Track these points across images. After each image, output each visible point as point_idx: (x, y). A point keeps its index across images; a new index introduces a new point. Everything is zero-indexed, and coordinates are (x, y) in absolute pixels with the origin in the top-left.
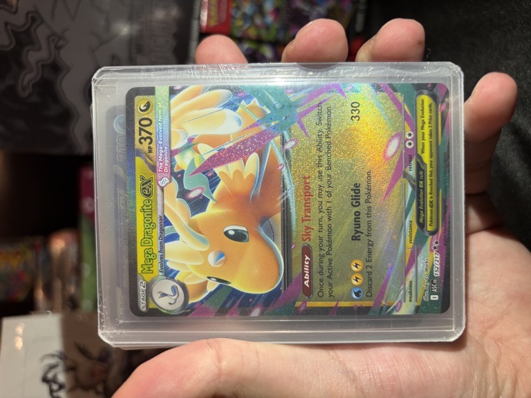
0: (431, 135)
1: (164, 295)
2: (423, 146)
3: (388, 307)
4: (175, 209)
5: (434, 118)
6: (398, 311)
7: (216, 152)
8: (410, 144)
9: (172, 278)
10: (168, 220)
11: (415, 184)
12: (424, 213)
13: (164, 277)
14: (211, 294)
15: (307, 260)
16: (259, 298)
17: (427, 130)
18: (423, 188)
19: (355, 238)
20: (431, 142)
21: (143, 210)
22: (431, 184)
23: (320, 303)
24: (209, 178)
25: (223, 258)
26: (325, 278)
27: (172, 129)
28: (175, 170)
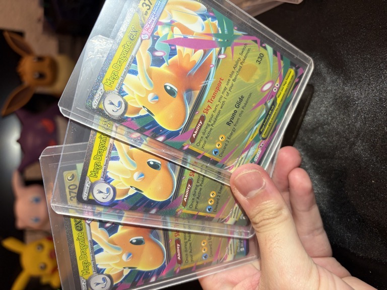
5: (291, 83)
19: (228, 124)
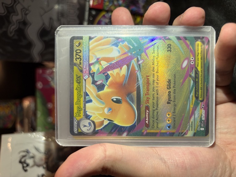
0: (201, 59)
1: (85, 126)
2: (198, 64)
3: (182, 133)
4: (91, 89)
6: (186, 135)
7: (109, 64)
8: (192, 63)
9: (89, 119)
10: (88, 94)
11: (194, 80)
12: (198, 93)
13: (86, 118)
14: (106, 126)
15: (148, 112)
16: (126, 129)
17: (200, 57)
18: (198, 82)
20: (201, 62)
21: (77, 89)
22: (201, 80)
23: (152, 131)
24: (106, 76)
25: (111, 110)
26: (155, 120)
27: (90, 55)
28: (91, 72)
